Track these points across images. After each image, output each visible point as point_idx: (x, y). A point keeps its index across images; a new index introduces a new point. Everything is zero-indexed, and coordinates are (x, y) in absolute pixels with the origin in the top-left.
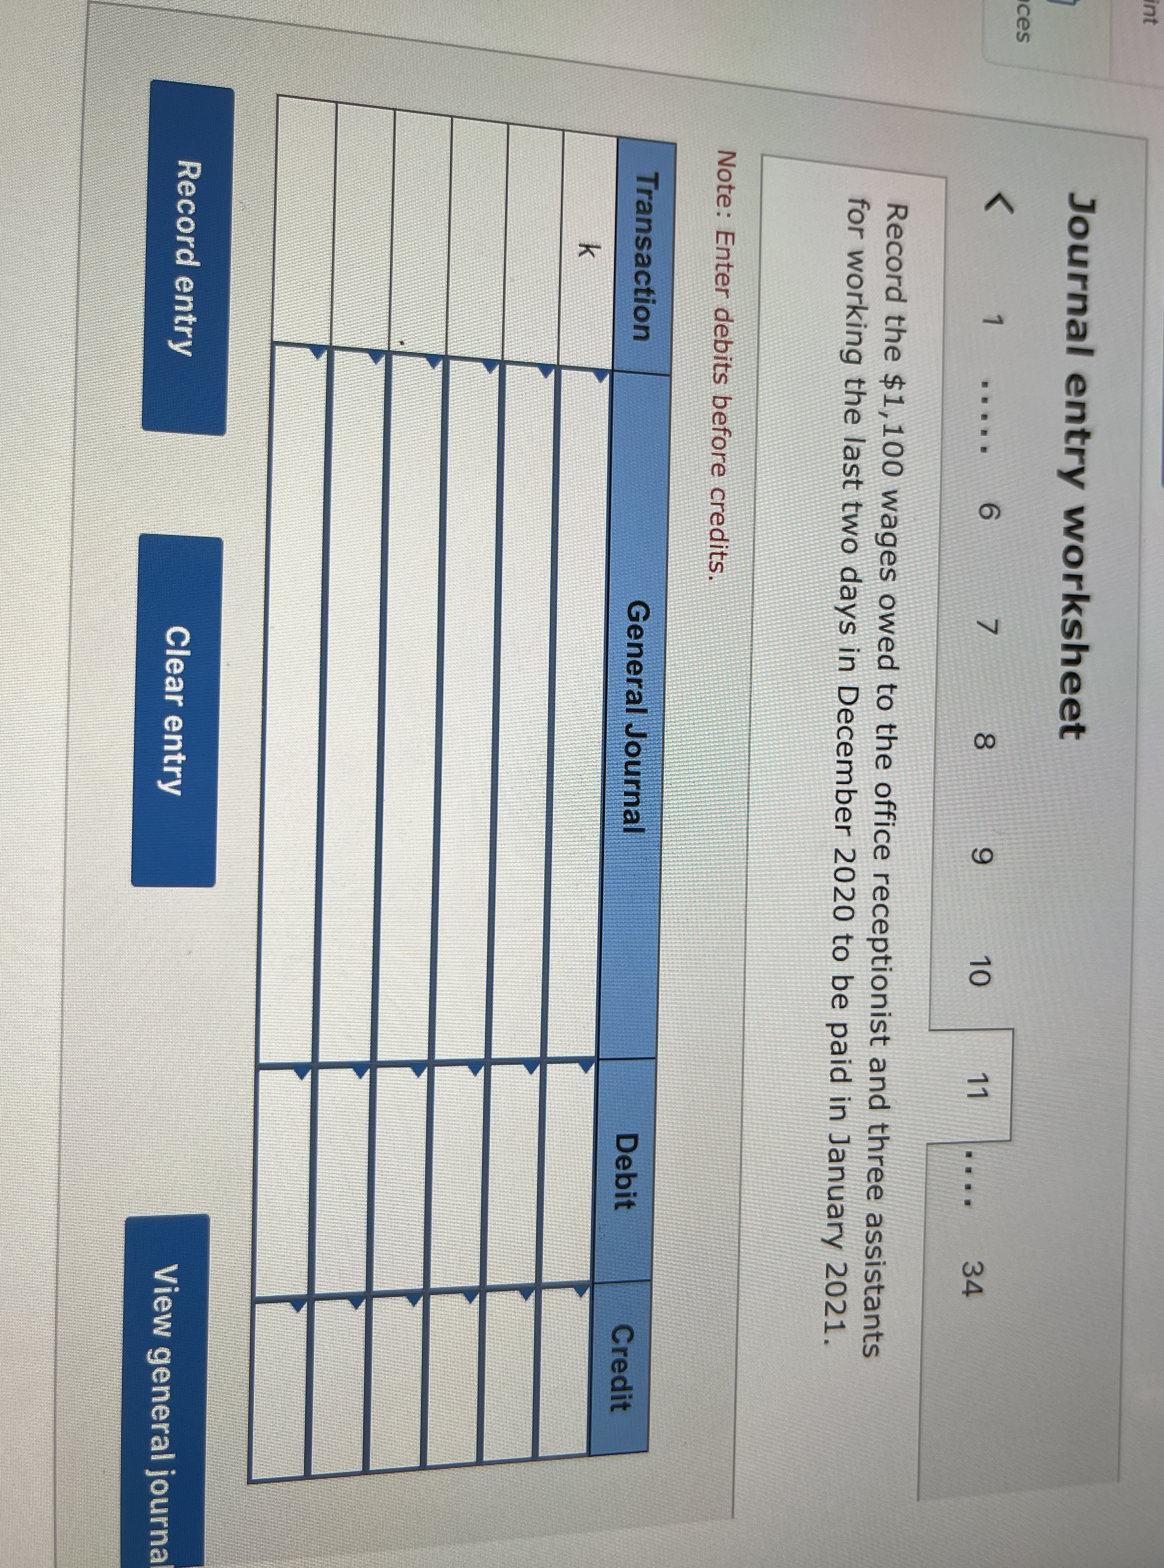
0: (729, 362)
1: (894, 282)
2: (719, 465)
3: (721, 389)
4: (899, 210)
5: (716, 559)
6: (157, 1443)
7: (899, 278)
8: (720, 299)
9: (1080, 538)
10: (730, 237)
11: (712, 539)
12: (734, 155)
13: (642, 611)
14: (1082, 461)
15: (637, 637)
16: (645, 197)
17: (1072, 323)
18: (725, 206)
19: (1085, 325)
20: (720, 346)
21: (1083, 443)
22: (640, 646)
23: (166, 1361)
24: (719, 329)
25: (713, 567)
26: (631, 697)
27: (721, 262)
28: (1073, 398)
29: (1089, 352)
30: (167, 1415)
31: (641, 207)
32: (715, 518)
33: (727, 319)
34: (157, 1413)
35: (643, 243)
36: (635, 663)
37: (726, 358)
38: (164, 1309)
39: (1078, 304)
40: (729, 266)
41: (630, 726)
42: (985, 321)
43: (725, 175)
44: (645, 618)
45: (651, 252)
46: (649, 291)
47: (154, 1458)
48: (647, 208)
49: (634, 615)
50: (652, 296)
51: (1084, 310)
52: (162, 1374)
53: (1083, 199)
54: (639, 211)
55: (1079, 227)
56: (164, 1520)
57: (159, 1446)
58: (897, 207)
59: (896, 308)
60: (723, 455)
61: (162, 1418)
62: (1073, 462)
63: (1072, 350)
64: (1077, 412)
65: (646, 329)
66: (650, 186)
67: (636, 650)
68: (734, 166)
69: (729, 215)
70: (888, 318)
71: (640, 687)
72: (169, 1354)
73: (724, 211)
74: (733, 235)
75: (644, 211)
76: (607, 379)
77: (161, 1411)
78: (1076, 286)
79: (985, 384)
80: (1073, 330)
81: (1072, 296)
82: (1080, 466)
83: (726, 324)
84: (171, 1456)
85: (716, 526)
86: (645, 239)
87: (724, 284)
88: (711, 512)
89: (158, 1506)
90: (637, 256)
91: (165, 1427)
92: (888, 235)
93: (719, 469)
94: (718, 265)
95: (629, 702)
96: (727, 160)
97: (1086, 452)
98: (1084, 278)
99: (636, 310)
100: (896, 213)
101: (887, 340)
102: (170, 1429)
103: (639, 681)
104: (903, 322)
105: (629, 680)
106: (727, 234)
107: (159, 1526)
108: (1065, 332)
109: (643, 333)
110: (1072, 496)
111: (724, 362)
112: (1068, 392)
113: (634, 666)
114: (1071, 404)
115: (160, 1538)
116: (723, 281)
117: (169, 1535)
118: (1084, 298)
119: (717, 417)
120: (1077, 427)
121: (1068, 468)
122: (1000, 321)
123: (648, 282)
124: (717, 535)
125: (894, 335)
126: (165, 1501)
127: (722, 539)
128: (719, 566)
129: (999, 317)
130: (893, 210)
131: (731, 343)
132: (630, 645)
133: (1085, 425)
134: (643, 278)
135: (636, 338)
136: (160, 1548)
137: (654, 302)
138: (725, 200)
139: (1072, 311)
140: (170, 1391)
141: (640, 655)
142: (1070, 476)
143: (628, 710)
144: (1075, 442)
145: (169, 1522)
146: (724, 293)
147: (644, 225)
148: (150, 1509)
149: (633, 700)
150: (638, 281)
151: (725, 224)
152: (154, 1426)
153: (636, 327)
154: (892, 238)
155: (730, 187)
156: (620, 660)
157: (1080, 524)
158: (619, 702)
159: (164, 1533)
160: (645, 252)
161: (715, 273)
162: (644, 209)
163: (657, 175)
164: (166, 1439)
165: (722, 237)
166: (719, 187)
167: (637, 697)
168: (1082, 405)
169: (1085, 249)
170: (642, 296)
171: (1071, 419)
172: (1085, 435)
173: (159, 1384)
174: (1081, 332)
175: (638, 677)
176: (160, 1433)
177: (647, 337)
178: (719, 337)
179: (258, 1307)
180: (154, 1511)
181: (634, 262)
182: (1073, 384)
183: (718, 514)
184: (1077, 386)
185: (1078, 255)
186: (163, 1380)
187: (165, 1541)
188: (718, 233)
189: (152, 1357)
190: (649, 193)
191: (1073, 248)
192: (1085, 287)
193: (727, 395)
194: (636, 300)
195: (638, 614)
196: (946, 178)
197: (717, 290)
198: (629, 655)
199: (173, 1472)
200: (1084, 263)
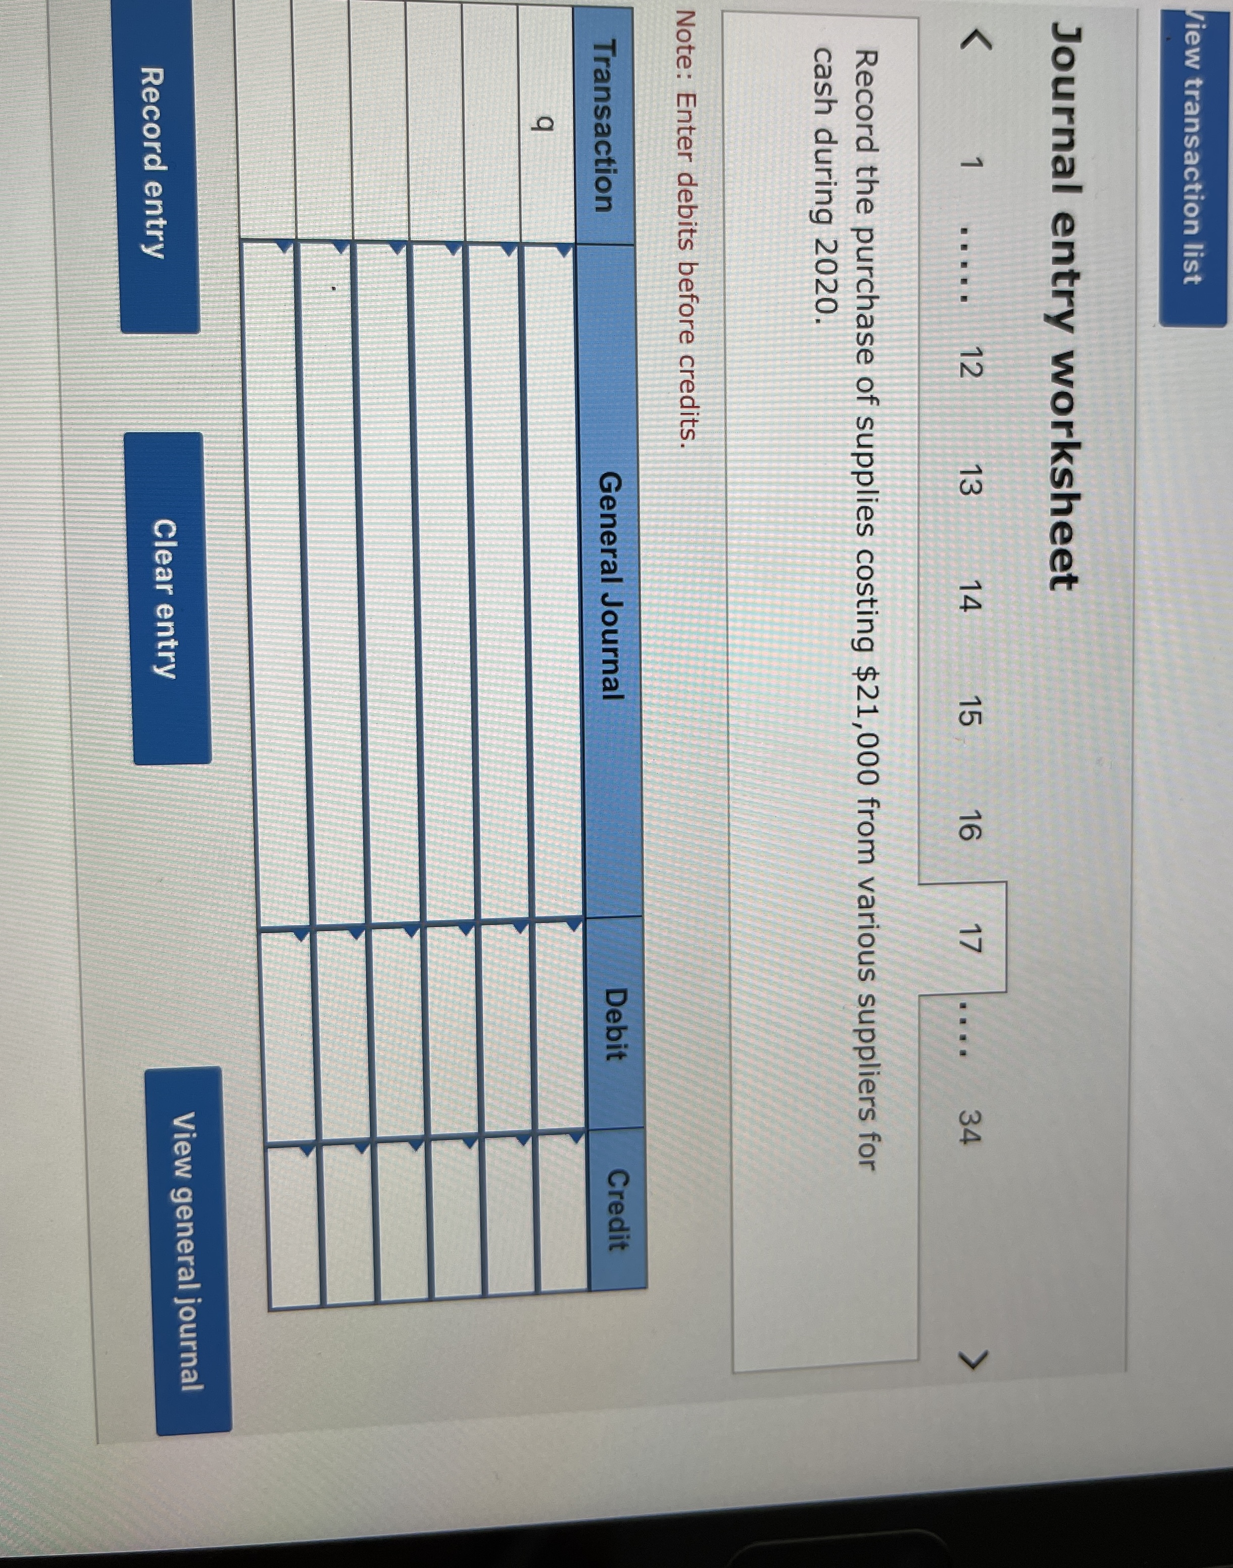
0: (694, 227)
1: (865, 132)
2: (687, 332)
3: (687, 255)
4: (868, 56)
5: (688, 426)
6: (183, 1274)
7: (870, 127)
8: (683, 164)
9: (1070, 383)
10: (691, 99)
11: (682, 406)
12: (693, 14)
13: (614, 481)
14: (1071, 303)
15: (610, 508)
16: (602, 66)
17: (1058, 159)
18: (685, 67)
19: (1072, 160)
20: (685, 211)
21: (1072, 284)
22: (612, 516)
23: (188, 1200)
24: (683, 195)
25: (685, 435)
26: (606, 567)
27: (682, 125)
28: (1061, 238)
29: (1078, 189)
30: (192, 1248)
31: (599, 76)
32: (685, 386)
33: (691, 184)
34: (182, 1246)
35: (602, 112)
36: (609, 533)
37: (691, 224)
38: (184, 1153)
39: (1065, 139)
40: (691, 129)
41: (606, 595)
42: (963, 165)
43: (684, 35)
44: (617, 489)
45: (612, 121)
46: (610, 161)
47: (181, 1287)
48: (605, 76)
49: (606, 486)
50: (613, 166)
51: (1071, 145)
52: (185, 1212)
53: (1067, 28)
54: (597, 80)
55: (1064, 58)
56: (193, 1344)
57: (185, 1277)
58: (866, 53)
59: (868, 159)
60: (691, 322)
61: (187, 1251)
62: (1061, 305)
63: (1058, 188)
64: (1065, 253)
65: (608, 199)
66: (608, 53)
67: (609, 521)
68: (693, 25)
69: (689, 76)
70: (859, 170)
71: (615, 556)
72: (190, 1193)
73: (684, 72)
74: (694, 96)
75: (603, 80)
76: (570, 253)
77: (185, 1245)
78: (1062, 121)
79: (964, 231)
80: (1060, 167)
81: (1058, 131)
82: (1069, 309)
83: (691, 188)
84: (198, 1286)
85: (685, 394)
86: (604, 108)
87: (686, 148)
88: (680, 381)
89: (187, 1331)
90: (597, 125)
91: (190, 1259)
92: (858, 83)
93: (687, 336)
94: (679, 130)
95: (604, 572)
96: (686, 19)
97: (1076, 294)
98: (1070, 112)
99: (598, 180)
100: (865, 59)
101: (859, 193)
102: (195, 1261)
103: (613, 551)
104: (875, 173)
105: (603, 551)
106: (688, 96)
107: (188, 1349)
108: (1051, 170)
109: (605, 204)
110: (1060, 341)
111: (689, 228)
112: (1055, 232)
113: (608, 536)
114: (1057, 245)
115: (190, 1360)
116: (685, 146)
117: (198, 1357)
118: (1071, 132)
119: (684, 284)
120: (1065, 268)
121: (1055, 312)
122: (980, 164)
123: (608, 152)
124: (687, 402)
125: (867, 187)
126: (193, 1326)
127: (693, 406)
128: (691, 434)
129: (978, 159)
130: (862, 56)
131: (696, 207)
132: (603, 516)
133: (1075, 266)
134: (603, 148)
135: (598, 209)
136: (190, 1369)
137: (615, 171)
138: (685, 61)
139: (1057, 147)
140: (194, 1227)
141: (613, 525)
142: (1058, 320)
143: (604, 580)
144: (1064, 285)
145: (197, 1345)
146: (687, 158)
147: (603, 94)
148: (179, 1333)
149: (609, 571)
150: (598, 152)
151: (686, 86)
152: (180, 1259)
153: (598, 198)
154: (862, 86)
155: (690, 48)
156: (594, 531)
157: (1070, 369)
158: (594, 573)
159: (193, 1355)
160: (604, 121)
161: (676, 137)
162: (601, 78)
163: (614, 41)
164: (192, 1271)
165: (683, 100)
166: (678, 49)
167: (612, 567)
168: (1071, 245)
169: (1071, 80)
170: (603, 166)
171: (1058, 260)
172: (1073, 276)
173: (182, 1221)
174: (1068, 168)
175: (612, 546)
176: (185, 1265)
177: (610, 207)
178: (684, 203)
179: (270, 1152)
180: (183, 1336)
181: (593, 132)
182: (1060, 223)
183: (688, 381)
184: (1064, 225)
185: (1063, 88)
186: (186, 1217)
187: (194, 1363)
188: (679, 95)
189: (175, 1196)
190: (607, 60)
191: (1058, 81)
192: (1071, 121)
193: (695, 261)
194: (597, 171)
195: (610, 485)
196: (918, 18)
197: (680, 154)
198: (603, 526)
199: (199, 1300)
200: (1071, 96)
